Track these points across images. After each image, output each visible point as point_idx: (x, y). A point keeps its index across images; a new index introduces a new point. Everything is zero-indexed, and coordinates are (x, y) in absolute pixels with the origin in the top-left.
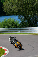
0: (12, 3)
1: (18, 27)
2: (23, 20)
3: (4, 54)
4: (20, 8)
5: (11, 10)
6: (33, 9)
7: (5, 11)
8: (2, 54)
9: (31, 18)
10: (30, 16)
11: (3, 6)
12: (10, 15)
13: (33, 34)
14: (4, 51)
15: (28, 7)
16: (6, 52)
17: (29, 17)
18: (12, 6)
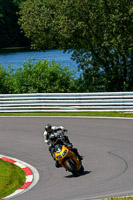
0: (53, 7)
1: (73, 90)
2: (90, 66)
3: (22, 184)
4: (80, 23)
5: (47, 31)
6: (123, 29)
7: (28, 35)
8: (16, 183)
9: (117, 58)
10: (112, 51)
11: (19, 16)
12: (44, 48)
13: (126, 115)
14: (21, 175)
15: (108, 20)
16: (29, 178)
17: (110, 56)
18: (53, 15)
